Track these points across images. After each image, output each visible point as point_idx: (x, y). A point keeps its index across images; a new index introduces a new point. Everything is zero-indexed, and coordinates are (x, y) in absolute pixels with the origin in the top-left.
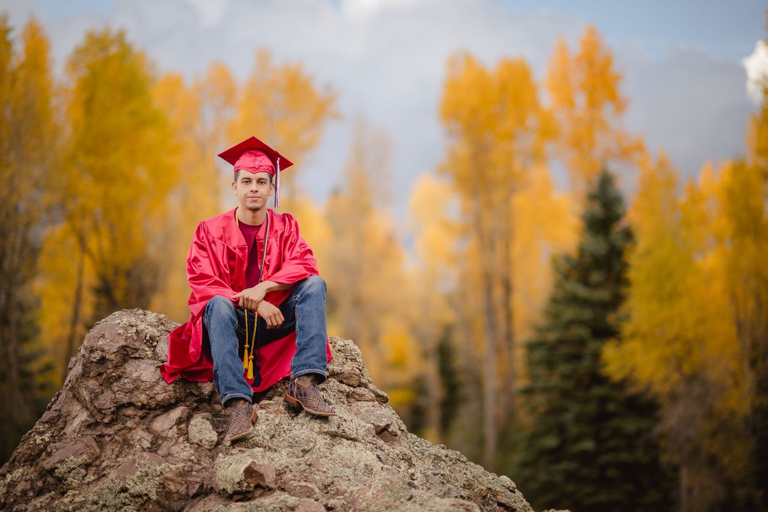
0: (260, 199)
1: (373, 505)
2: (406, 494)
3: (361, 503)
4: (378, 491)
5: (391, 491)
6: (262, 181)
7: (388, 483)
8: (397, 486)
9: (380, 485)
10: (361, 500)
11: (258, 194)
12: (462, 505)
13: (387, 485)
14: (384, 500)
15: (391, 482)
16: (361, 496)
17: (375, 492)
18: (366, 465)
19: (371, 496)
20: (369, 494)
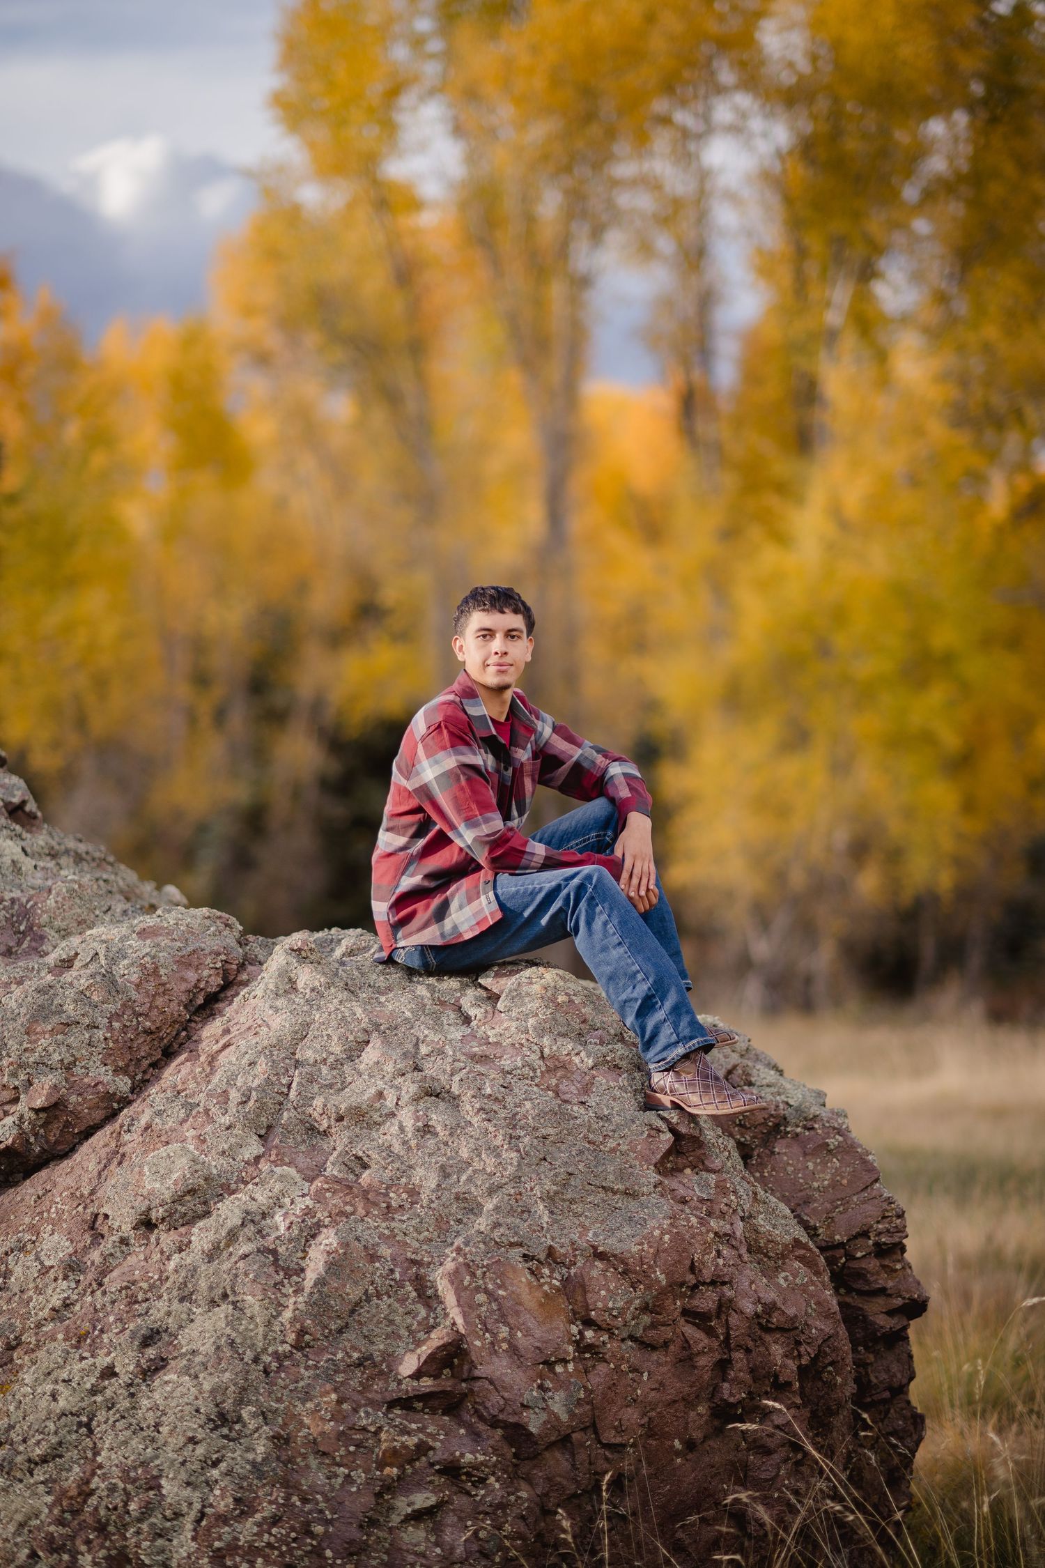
0: (512, 669)
1: (59, 919)
2: (102, 903)
3: (41, 916)
4: (64, 899)
5: (81, 898)
6: (514, 633)
7: (76, 887)
8: (89, 891)
9: (64, 890)
10: (39, 911)
11: (507, 660)
12: (220, 917)
13: (74, 890)
14: (73, 911)
15: (80, 886)
16: (40, 905)
17: (59, 899)
18: (13, 861)
19: (54, 905)
20: (51, 902)
